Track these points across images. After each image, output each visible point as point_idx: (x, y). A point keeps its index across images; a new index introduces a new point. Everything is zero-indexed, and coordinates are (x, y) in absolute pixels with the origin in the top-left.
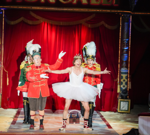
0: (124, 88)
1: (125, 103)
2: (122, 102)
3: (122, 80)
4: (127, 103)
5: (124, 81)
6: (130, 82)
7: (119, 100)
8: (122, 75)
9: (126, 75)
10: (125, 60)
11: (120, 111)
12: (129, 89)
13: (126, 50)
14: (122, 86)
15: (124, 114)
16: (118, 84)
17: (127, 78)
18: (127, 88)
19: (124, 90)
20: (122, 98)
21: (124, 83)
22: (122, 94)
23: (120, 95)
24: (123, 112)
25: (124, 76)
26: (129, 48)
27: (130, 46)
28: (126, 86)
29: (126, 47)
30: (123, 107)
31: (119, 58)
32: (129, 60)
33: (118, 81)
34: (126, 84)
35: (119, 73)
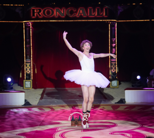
0: (114, 72)
1: (115, 81)
2: (113, 81)
3: (112, 66)
5: (114, 66)
6: (118, 67)
8: (112, 63)
9: (115, 63)
11: (112, 87)
13: (114, 46)
14: (112, 70)
15: (115, 89)
16: (110, 69)
17: (115, 64)
18: (116, 71)
19: (114, 73)
21: (114, 68)
22: (113, 75)
23: (111, 76)
24: (114, 87)
25: (113, 63)
26: (116, 45)
27: (116, 43)
28: (115, 70)
29: (114, 44)
30: (114, 84)
31: (110, 51)
32: (116, 53)
33: (110, 67)
34: (115, 68)
35: (110, 62)
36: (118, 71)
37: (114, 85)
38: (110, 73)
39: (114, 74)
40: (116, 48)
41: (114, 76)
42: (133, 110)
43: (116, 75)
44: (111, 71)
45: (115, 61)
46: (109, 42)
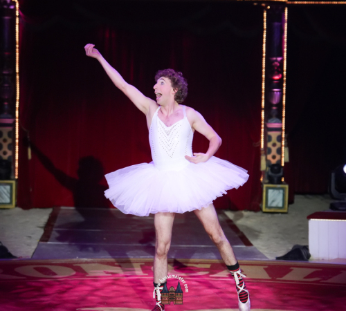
0: (274, 162)
1: (276, 192)
2: (270, 191)
3: (270, 145)
4: (281, 191)
5: (274, 145)
6: (287, 149)
7: (265, 186)
8: (270, 133)
9: (278, 133)
10: (275, 101)
11: (268, 210)
12: (285, 163)
13: (277, 80)
14: (269, 157)
15: (276, 215)
16: (263, 152)
17: (280, 139)
18: (280, 161)
19: (274, 165)
20: (271, 181)
21: (274, 150)
22: (270, 173)
23: (266, 175)
24: (272, 210)
25: (274, 135)
26: (283, 77)
27: (285, 73)
28: (278, 157)
29: (277, 74)
30: (273, 201)
31: (263, 97)
32: (284, 102)
33: (262, 146)
34: (279, 151)
35: (263, 130)
36: (288, 160)
37: (274, 205)
38: (263, 166)
39: (275, 168)
40: (284, 88)
41: (275, 176)
42: (334, 280)
43: (281, 174)
44: (267, 160)
45: (280, 129)
46: (262, 69)
